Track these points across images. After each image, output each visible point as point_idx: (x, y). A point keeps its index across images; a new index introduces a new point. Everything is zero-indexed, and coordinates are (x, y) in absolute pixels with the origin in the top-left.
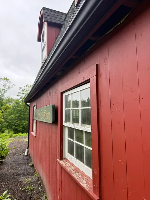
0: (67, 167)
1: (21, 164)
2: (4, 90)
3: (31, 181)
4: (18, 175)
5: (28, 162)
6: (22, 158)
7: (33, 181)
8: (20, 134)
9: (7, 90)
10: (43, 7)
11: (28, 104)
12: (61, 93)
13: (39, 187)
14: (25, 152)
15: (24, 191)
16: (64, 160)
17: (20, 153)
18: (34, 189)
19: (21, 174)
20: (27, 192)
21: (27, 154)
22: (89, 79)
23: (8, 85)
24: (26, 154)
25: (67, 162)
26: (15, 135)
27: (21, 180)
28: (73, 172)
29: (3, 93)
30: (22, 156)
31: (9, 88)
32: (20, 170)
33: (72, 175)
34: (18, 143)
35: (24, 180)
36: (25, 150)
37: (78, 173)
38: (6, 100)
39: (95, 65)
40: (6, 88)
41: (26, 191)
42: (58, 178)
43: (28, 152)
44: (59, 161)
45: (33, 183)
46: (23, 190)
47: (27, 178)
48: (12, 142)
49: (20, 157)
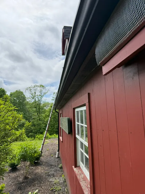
0: (78, 175)
1: (53, 165)
2: (41, 95)
3: (59, 182)
4: (49, 175)
5: (58, 164)
6: (53, 160)
7: (61, 182)
8: (55, 135)
9: (43, 96)
10: (64, 26)
11: (57, 110)
12: (73, 108)
13: (65, 188)
14: (56, 154)
15: (53, 190)
16: (78, 168)
17: (52, 155)
18: (60, 189)
19: (51, 175)
20: (55, 192)
21: (58, 155)
22: (85, 104)
23: (44, 91)
24: (57, 157)
25: (79, 170)
26: (51, 136)
27: (51, 180)
28: (81, 180)
29: (40, 99)
30: (54, 158)
31: (45, 93)
32: (51, 171)
33: (80, 182)
34: (51, 145)
35: (53, 180)
36: (56, 152)
37: (85, 182)
38: (43, 104)
39: (87, 94)
40: (42, 94)
41: (54, 190)
42: (75, 183)
43: (58, 154)
44: (74, 168)
45: (60, 184)
46: (51, 190)
47: (56, 179)
48: (47, 144)
49: (52, 158)
